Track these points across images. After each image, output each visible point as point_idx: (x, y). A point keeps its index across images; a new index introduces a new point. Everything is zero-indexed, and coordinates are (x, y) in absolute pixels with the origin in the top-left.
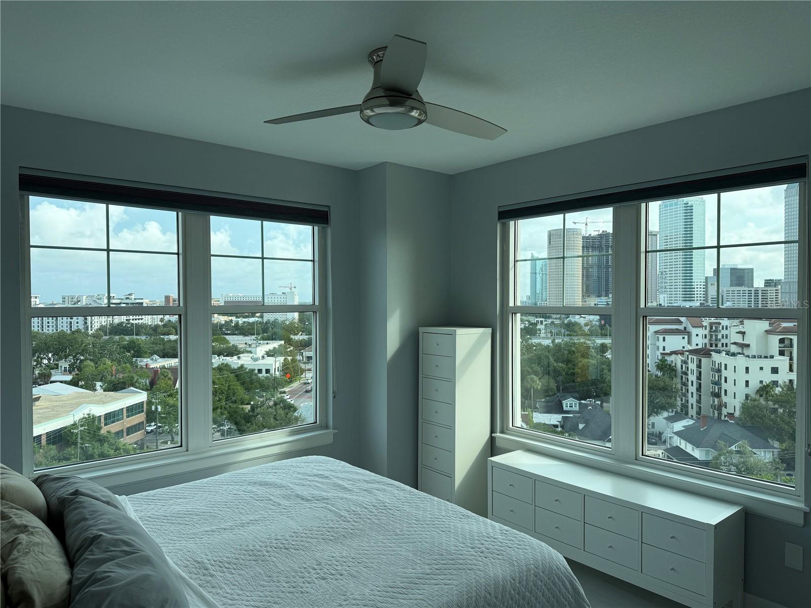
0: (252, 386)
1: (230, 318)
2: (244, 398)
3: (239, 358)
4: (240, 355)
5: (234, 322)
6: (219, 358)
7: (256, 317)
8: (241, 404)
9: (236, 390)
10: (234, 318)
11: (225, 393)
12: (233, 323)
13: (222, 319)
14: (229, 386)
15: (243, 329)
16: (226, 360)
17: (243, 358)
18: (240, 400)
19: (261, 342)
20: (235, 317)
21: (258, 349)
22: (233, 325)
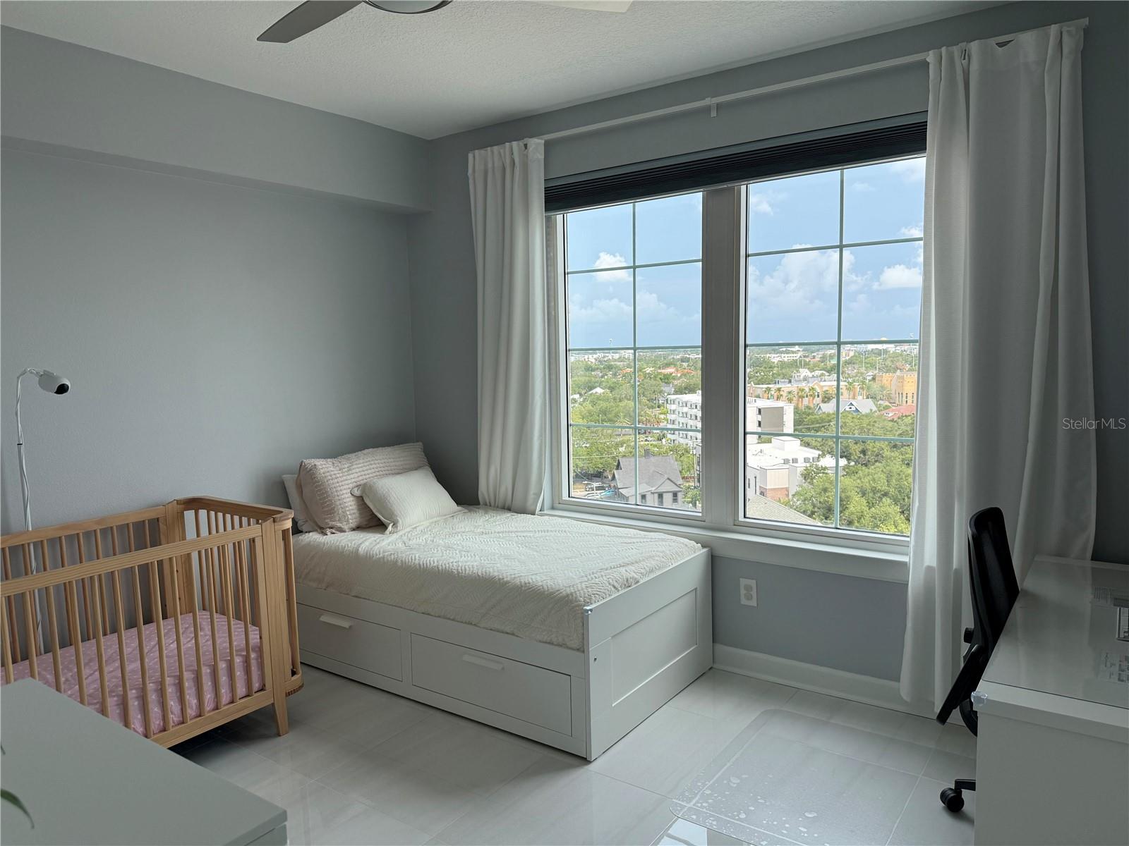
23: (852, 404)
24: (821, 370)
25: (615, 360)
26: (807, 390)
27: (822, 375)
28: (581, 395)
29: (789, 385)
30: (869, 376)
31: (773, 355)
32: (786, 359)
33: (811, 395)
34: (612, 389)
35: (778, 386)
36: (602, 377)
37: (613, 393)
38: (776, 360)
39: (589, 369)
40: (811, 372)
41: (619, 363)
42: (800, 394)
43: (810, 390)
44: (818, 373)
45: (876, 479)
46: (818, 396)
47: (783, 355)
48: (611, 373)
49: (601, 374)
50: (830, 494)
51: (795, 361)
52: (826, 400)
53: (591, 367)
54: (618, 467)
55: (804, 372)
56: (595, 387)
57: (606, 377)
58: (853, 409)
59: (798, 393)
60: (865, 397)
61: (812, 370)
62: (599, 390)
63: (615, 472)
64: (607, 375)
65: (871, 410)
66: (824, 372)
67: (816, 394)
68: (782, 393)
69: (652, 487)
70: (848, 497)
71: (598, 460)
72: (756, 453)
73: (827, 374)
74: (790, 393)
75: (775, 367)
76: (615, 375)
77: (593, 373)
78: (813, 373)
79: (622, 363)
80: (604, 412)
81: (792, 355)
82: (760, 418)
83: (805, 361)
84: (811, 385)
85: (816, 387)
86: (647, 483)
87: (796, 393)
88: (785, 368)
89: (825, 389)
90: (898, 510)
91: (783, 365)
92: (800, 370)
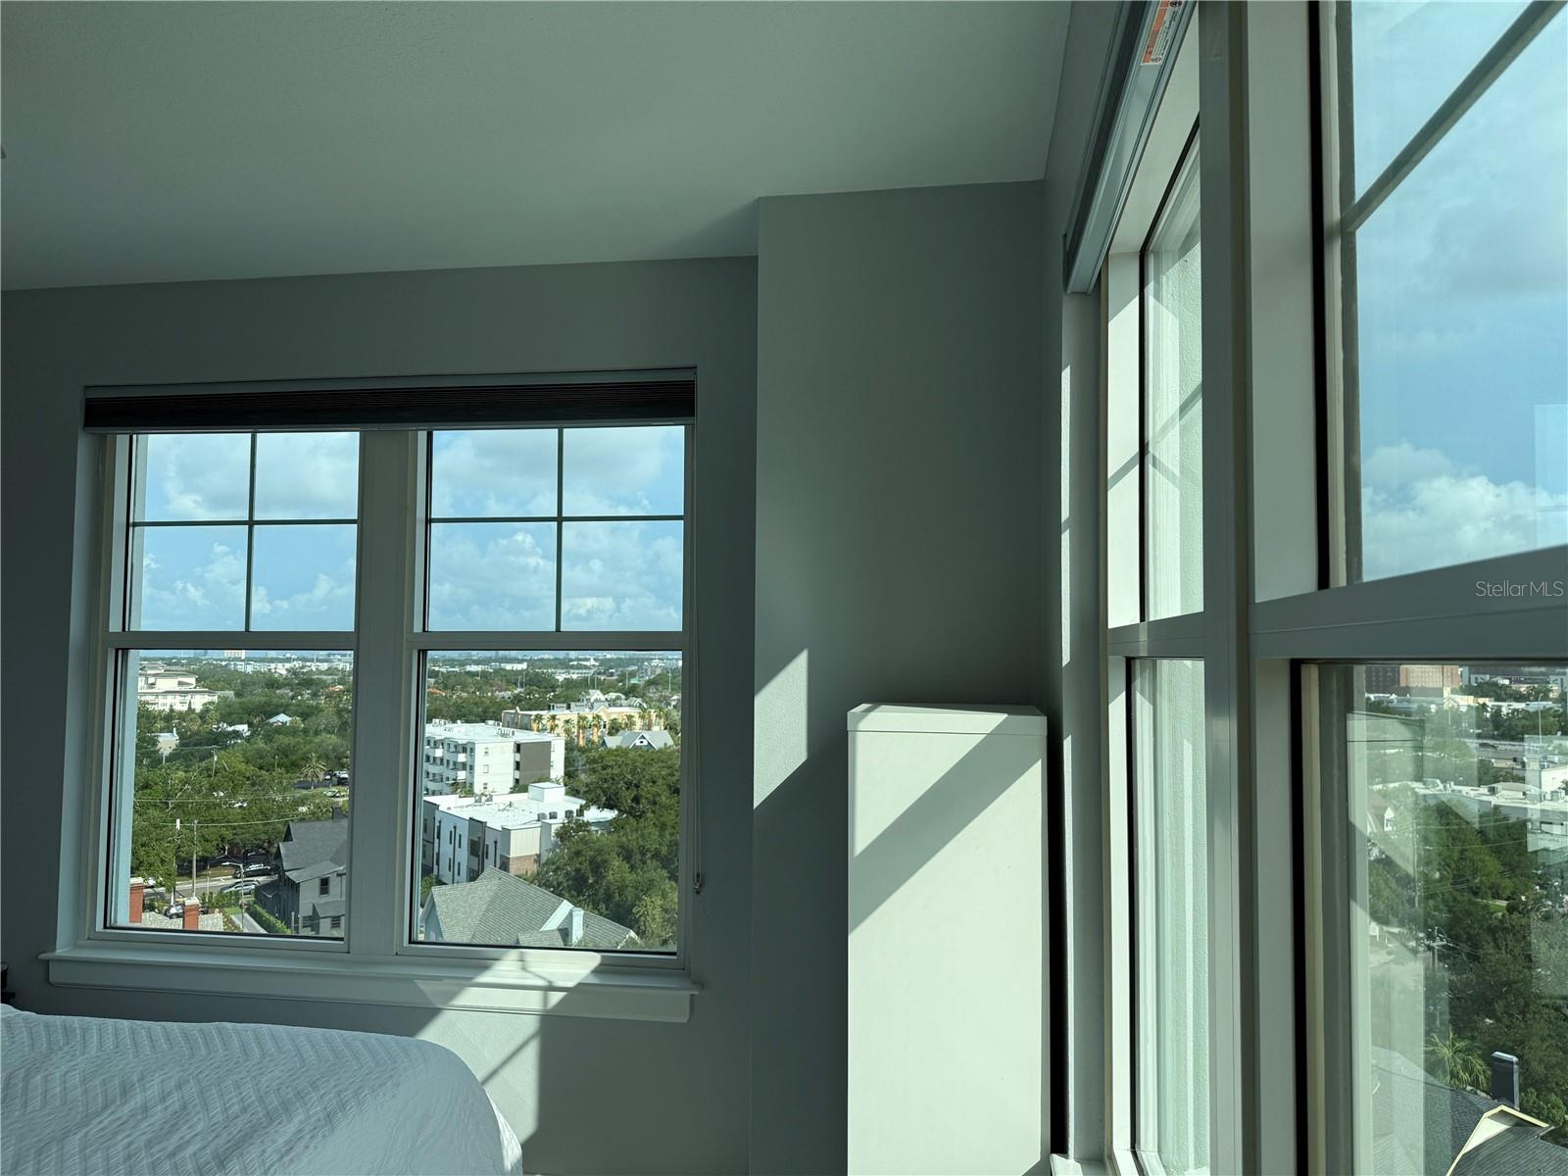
0: (1522, 858)
1: (1481, 701)
2: (1499, 885)
3: (1493, 791)
4: (1495, 785)
5: (1489, 709)
6: (1445, 787)
7: (1551, 700)
8: (1494, 898)
9: (1480, 864)
10: (1490, 702)
11: (1453, 866)
12: (1487, 711)
13: (1461, 703)
14: (1463, 852)
15: (1510, 728)
16: (1460, 791)
17: (1503, 792)
18: (1490, 888)
19: (1556, 759)
20: (1493, 699)
21: (1546, 775)
22: (1488, 715)
23: (643, 737)
24: (616, 692)
25: (321, 672)
26: (590, 718)
27: (618, 698)
28: (250, 725)
29: (568, 712)
30: (674, 700)
31: (559, 671)
32: (575, 677)
33: (595, 725)
34: (305, 716)
35: (552, 713)
36: (293, 698)
37: (306, 722)
38: (561, 678)
39: (272, 683)
40: (604, 694)
41: (325, 677)
42: (581, 724)
43: (594, 718)
44: (613, 695)
45: (647, 835)
46: (605, 727)
47: (572, 671)
48: (308, 692)
49: (291, 694)
50: (584, 858)
51: (586, 679)
52: (614, 731)
53: (276, 681)
54: (288, 837)
55: (596, 694)
56: (278, 714)
57: (299, 698)
58: (645, 743)
59: (579, 722)
60: (663, 728)
61: (605, 692)
62: (282, 718)
63: (280, 844)
64: (301, 695)
65: (666, 744)
66: (621, 695)
67: (602, 723)
68: (557, 722)
69: (340, 866)
70: (605, 861)
71: (260, 827)
72: (502, 807)
73: (623, 697)
74: (567, 722)
75: (558, 686)
76: (315, 695)
77: (278, 691)
78: (606, 696)
79: (331, 677)
80: (285, 752)
81: (585, 671)
82: (518, 757)
83: (599, 680)
84: (596, 712)
85: (601, 714)
86: (331, 860)
87: (576, 722)
88: (571, 688)
89: (613, 717)
90: (666, 875)
91: (569, 683)
92: (590, 691)
